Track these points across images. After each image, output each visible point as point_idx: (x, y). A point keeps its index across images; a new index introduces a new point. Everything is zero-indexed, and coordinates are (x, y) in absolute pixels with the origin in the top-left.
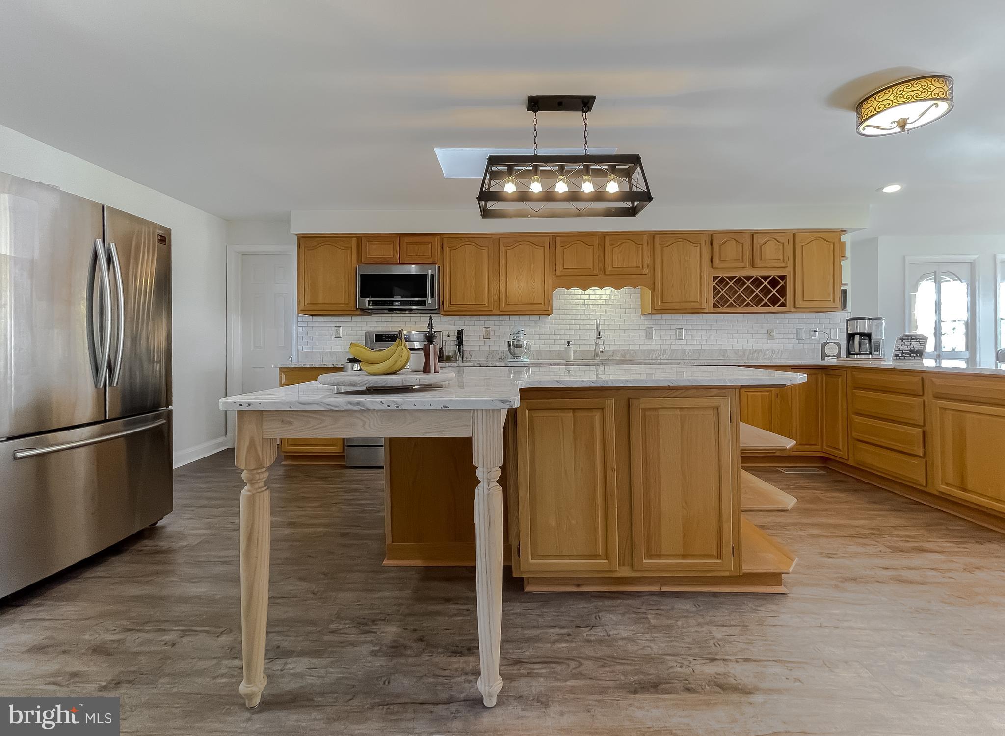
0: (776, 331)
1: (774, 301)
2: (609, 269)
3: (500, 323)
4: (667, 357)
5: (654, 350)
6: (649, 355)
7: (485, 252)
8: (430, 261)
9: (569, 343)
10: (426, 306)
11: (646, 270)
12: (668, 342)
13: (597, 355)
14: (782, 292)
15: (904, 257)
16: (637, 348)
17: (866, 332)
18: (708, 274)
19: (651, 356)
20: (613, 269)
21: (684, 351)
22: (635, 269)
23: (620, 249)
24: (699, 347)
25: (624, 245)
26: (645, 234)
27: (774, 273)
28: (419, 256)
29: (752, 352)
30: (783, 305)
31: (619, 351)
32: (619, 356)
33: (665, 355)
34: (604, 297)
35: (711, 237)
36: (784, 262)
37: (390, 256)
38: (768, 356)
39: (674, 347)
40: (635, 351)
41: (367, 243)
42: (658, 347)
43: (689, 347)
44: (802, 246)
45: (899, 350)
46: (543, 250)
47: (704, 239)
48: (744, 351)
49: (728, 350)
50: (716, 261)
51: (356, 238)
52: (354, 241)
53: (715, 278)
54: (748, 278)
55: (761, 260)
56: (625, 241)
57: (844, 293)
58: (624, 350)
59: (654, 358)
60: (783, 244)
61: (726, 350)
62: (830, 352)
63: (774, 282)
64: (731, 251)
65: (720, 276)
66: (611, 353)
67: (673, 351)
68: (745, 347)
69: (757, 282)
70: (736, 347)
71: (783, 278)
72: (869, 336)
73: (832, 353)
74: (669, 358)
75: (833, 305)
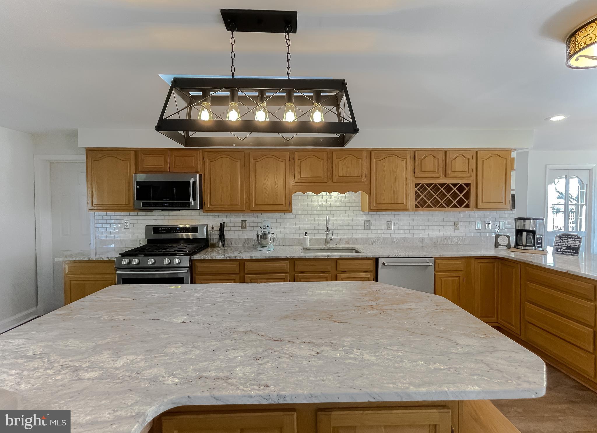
0: (460, 224)
1: (461, 203)
2: (336, 178)
3: (254, 217)
4: (380, 243)
5: (370, 238)
6: (367, 242)
7: (238, 164)
8: (194, 170)
9: (306, 233)
10: (189, 207)
11: (364, 179)
12: (381, 231)
13: (328, 243)
14: (467, 196)
15: (546, 165)
16: (358, 236)
17: (531, 229)
18: (412, 182)
19: (368, 242)
20: (340, 178)
21: (392, 238)
22: (356, 178)
23: (345, 161)
24: (404, 235)
25: (347, 159)
26: (363, 151)
27: (461, 182)
28: (185, 166)
29: (443, 239)
30: (468, 206)
32: (344, 242)
33: (379, 242)
34: (333, 197)
35: (415, 153)
36: (469, 173)
37: (162, 166)
38: (455, 242)
39: (386, 235)
40: (356, 239)
41: (143, 155)
42: (373, 236)
43: (396, 235)
44: (483, 161)
45: (558, 245)
46: (284, 162)
47: (409, 155)
48: (437, 238)
49: (425, 238)
50: (418, 172)
51: (134, 152)
52: (133, 154)
53: (417, 185)
54: (442, 185)
55: (452, 171)
56: (348, 156)
57: (513, 197)
58: (348, 238)
59: (370, 244)
60: (469, 159)
61: (424, 238)
62: (502, 243)
63: (461, 188)
64: (430, 164)
65: (421, 184)
66: (338, 240)
67: (385, 238)
68: (438, 235)
69: (448, 188)
70: (431, 235)
71: (468, 185)
72: (533, 232)
73: (503, 243)
74: (381, 244)
75: (505, 206)
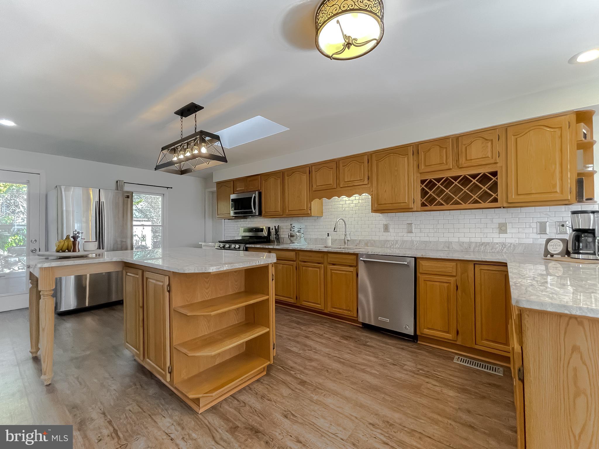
1: (485, 196)
2: (342, 183)
4: (399, 246)
5: (388, 241)
6: (385, 244)
7: (280, 181)
8: (257, 189)
9: (328, 234)
10: (252, 214)
11: (367, 182)
12: (400, 234)
13: (345, 243)
14: (494, 187)
16: (377, 238)
17: (590, 228)
18: (416, 179)
19: (386, 245)
20: (346, 183)
21: (412, 241)
22: (359, 181)
23: (349, 168)
24: (427, 239)
25: (351, 165)
26: (364, 155)
27: (483, 171)
28: (253, 187)
29: (478, 245)
31: (363, 240)
32: (363, 244)
33: (397, 245)
34: (355, 202)
35: (418, 147)
36: (492, 158)
39: (405, 239)
40: (374, 241)
41: (236, 183)
42: (392, 238)
43: (418, 239)
44: (516, 139)
46: (306, 176)
47: (411, 151)
48: (470, 243)
49: (452, 242)
50: (423, 167)
51: (232, 181)
53: (423, 182)
54: (456, 178)
55: (466, 160)
56: (352, 162)
58: (367, 240)
59: (388, 247)
60: (492, 141)
63: (484, 179)
64: (435, 156)
65: (428, 179)
66: (358, 242)
67: (404, 242)
68: (473, 240)
69: (465, 181)
70: (462, 240)
71: (495, 174)
74: (399, 247)
